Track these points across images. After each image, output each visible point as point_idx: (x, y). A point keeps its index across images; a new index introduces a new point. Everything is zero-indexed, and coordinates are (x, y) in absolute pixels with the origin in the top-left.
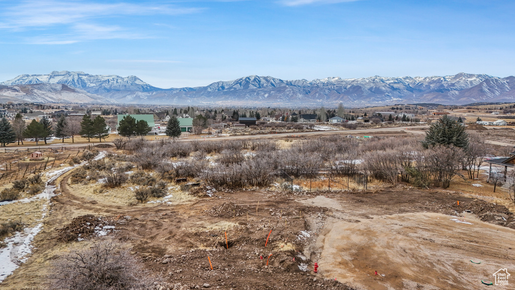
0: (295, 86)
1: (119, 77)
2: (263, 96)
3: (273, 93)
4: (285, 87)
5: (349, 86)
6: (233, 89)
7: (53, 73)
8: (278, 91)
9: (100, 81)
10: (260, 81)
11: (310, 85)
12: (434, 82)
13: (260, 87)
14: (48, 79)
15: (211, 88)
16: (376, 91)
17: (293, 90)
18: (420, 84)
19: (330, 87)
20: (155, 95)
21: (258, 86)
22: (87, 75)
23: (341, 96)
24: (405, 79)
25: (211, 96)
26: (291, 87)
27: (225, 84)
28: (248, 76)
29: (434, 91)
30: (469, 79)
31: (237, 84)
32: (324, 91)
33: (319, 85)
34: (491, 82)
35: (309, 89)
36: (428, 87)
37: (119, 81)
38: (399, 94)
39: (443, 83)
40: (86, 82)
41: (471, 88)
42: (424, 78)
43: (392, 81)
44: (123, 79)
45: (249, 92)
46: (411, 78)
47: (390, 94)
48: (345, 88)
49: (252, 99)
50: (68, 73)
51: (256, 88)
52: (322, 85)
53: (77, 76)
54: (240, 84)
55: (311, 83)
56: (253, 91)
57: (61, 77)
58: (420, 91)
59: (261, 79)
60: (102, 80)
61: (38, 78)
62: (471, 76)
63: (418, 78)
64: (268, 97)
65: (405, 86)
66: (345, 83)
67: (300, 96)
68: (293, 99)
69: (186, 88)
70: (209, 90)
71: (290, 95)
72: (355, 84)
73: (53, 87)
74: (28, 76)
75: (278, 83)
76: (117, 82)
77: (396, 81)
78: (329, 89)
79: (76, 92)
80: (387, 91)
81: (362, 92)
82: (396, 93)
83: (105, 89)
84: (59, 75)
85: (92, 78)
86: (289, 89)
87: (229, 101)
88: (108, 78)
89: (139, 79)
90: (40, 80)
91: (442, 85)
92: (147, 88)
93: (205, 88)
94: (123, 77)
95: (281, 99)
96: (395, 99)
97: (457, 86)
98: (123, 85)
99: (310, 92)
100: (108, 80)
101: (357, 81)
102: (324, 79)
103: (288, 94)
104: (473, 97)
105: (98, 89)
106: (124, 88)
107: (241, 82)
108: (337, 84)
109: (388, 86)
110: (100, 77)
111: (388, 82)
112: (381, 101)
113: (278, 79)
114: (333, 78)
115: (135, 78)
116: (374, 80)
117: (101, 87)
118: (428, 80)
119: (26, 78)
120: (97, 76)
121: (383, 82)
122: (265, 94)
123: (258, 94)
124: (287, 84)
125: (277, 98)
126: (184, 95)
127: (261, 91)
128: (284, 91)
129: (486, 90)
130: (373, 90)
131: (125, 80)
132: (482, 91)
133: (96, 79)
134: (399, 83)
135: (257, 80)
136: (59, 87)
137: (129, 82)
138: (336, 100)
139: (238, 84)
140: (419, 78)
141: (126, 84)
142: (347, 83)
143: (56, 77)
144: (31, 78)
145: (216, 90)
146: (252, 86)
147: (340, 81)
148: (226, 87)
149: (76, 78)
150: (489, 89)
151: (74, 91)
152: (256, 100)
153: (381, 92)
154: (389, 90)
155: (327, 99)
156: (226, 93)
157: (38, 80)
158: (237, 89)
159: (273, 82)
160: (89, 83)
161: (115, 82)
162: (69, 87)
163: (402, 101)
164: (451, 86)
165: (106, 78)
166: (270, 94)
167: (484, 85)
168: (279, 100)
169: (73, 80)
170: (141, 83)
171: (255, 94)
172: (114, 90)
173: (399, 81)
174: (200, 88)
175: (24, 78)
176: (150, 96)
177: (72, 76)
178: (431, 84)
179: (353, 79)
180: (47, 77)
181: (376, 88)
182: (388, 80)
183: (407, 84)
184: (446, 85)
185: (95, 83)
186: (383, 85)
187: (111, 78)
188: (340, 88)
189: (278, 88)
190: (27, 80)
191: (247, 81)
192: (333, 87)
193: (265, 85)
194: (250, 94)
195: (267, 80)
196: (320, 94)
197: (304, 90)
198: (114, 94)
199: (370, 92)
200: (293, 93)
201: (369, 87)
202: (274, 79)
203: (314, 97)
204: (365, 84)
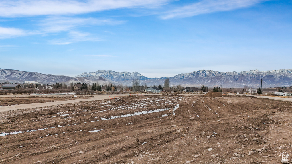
0: (228, 75)
1: (129, 73)
2: (207, 81)
3: (213, 80)
4: (221, 76)
5: (265, 75)
6: (189, 78)
7: (98, 71)
8: (217, 79)
9: (120, 75)
10: (206, 73)
11: (238, 75)
13: (206, 76)
14: (95, 74)
15: (176, 78)
16: (284, 78)
17: (226, 78)
19: (251, 76)
20: (146, 81)
21: (204, 76)
22: (114, 72)
23: (259, 82)
25: (176, 82)
26: (226, 76)
27: (184, 75)
28: (199, 70)
31: (191, 75)
32: (248, 78)
33: (244, 75)
37: (129, 75)
40: (113, 75)
44: (131, 73)
45: (199, 79)
48: (262, 77)
49: (200, 84)
50: (105, 71)
51: (203, 77)
52: (246, 75)
53: (109, 73)
54: (194, 75)
55: (239, 74)
56: (201, 79)
57: (102, 73)
59: (207, 71)
61: (91, 74)
64: (210, 82)
66: (262, 74)
67: (231, 81)
68: (226, 84)
69: (163, 78)
70: (175, 78)
71: (225, 81)
72: (269, 74)
73: (95, 78)
74: (87, 73)
75: (217, 74)
76: (128, 75)
78: (251, 77)
79: (105, 80)
81: (275, 79)
83: (122, 79)
84: (101, 72)
85: (116, 74)
86: (224, 78)
87: (186, 85)
88: (124, 73)
89: (139, 74)
90: (92, 75)
92: (142, 78)
93: (173, 78)
95: (219, 83)
99: (238, 79)
101: (271, 72)
102: (248, 72)
103: (223, 81)
105: (118, 79)
106: (131, 78)
107: (194, 74)
108: (256, 74)
110: (120, 73)
112: (288, 84)
113: (217, 72)
114: (254, 70)
115: (137, 73)
116: (283, 71)
117: (120, 78)
120: (118, 72)
121: (290, 72)
122: (209, 80)
123: (204, 80)
124: (223, 74)
125: (216, 83)
127: (206, 78)
128: (221, 78)
130: (282, 78)
131: (132, 74)
133: (118, 74)
135: (204, 72)
136: (98, 78)
137: (134, 75)
138: (255, 84)
139: (193, 75)
141: (132, 76)
142: (263, 74)
143: (99, 74)
144: (88, 74)
145: (179, 78)
146: (201, 76)
148: (185, 77)
149: (108, 73)
151: (104, 80)
152: (203, 84)
153: (288, 79)
155: (250, 83)
156: (184, 80)
158: (192, 78)
159: (214, 73)
160: (114, 76)
161: (127, 75)
162: (102, 78)
165: (123, 73)
166: (211, 80)
168: (217, 84)
169: (107, 75)
170: (140, 76)
171: (202, 80)
172: (126, 79)
174: (170, 77)
176: (143, 82)
177: (106, 73)
179: (268, 71)
180: (95, 73)
181: (284, 76)
185: (117, 76)
186: (290, 74)
187: (125, 73)
188: (259, 77)
189: (217, 77)
190: (86, 75)
191: (198, 73)
192: (253, 76)
193: (209, 75)
194: (199, 81)
195: (210, 72)
196: (245, 80)
197: (234, 78)
198: (125, 81)
199: (280, 79)
200: (227, 80)
201: (279, 76)
202: (214, 72)
203: (240, 82)
204: (277, 74)
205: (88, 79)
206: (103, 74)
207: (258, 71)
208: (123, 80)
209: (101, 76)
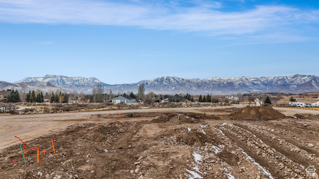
0: (192, 82)
1: (85, 78)
2: (171, 88)
3: (177, 87)
4: (185, 83)
5: (225, 83)
6: (153, 85)
7: (46, 76)
8: (180, 85)
9: (74, 81)
10: (170, 80)
11: (201, 82)
12: (280, 80)
13: (170, 83)
14: (42, 80)
15: (139, 84)
16: (243, 85)
17: (190, 85)
18: (271, 81)
19: (213, 83)
20: (105, 88)
21: (168, 83)
22: (66, 77)
23: (221, 89)
24: (261, 78)
26: (189, 83)
27: (148, 82)
28: (163, 77)
29: (280, 85)
30: (303, 78)
31: (155, 81)
32: (210, 86)
33: (207, 82)
34: (317, 80)
35: (201, 85)
36: (276, 83)
37: (85, 80)
38: (258, 87)
39: (286, 80)
40: (65, 81)
41: (304, 84)
42: (273, 78)
43: (253, 80)
44: (87, 79)
45: (163, 86)
46: (265, 77)
47: (252, 88)
48: (223, 84)
49: (164, 91)
50: (55, 76)
52: (209, 82)
53: (60, 78)
54: (158, 81)
55: (201, 81)
56: (165, 85)
58: (271, 85)
59: (170, 78)
60: (75, 80)
61: (37, 79)
62: (304, 76)
63: (269, 78)
64: (174, 89)
65: (262, 82)
66: (223, 81)
67: (195, 88)
68: (190, 91)
69: (125, 84)
71: (188, 88)
72: (229, 81)
73: (42, 84)
74: (31, 78)
75: (181, 81)
76: (83, 81)
77: (256, 80)
78: (213, 84)
80: (250, 85)
81: (234, 86)
82: (256, 87)
83: (76, 85)
84: (49, 77)
85: (69, 79)
86: (187, 84)
88: (78, 79)
89: (97, 79)
90: (38, 80)
91: (286, 82)
92: (101, 84)
93: (136, 84)
94: (87, 78)
95: (183, 90)
96: (255, 91)
97: (295, 82)
98: (86, 83)
99: (201, 86)
100: (78, 80)
101: (231, 79)
102: (210, 79)
103: (187, 88)
104: (306, 89)
105: (72, 86)
106: (87, 84)
108: (218, 81)
109: (250, 82)
110: (73, 78)
111: (250, 80)
112: (246, 91)
113: (181, 78)
114: (216, 77)
115: (95, 79)
116: (241, 79)
117: (73, 84)
118: (276, 78)
119: (30, 79)
120: (72, 77)
121: (247, 80)
122: (173, 87)
123: (168, 87)
124: (186, 81)
125: (180, 90)
126: (123, 89)
127: (170, 85)
128: (184, 85)
129: (314, 85)
130: (241, 85)
131: (89, 80)
132: (311, 85)
133: (71, 79)
134: (257, 81)
135: (168, 79)
136: (45, 84)
137: (91, 81)
138: (217, 91)
139: (156, 82)
140: (271, 77)
141: (89, 82)
142: (224, 81)
143: (47, 79)
144: (32, 79)
146: (165, 82)
147: (220, 79)
148: (149, 83)
149: (59, 79)
150: (316, 84)
151: (54, 86)
152: (167, 91)
153: (247, 86)
154: (251, 85)
155: (212, 90)
156: (148, 87)
157: (37, 80)
158: (156, 84)
159: (178, 80)
160: (67, 82)
161: (82, 81)
162: (51, 84)
163: (260, 91)
164: (291, 82)
165: (77, 79)
166: (175, 87)
167: (313, 82)
168: (181, 91)
169: (58, 80)
170: (98, 82)
171: (166, 87)
172: (81, 85)
173: (257, 80)
174: (133, 84)
175: (29, 79)
177: (57, 78)
178: (279, 81)
179: (228, 78)
180: (42, 78)
181: (243, 83)
182: (251, 79)
183: (263, 81)
184: (288, 82)
185: (70, 82)
186: (248, 82)
187: (80, 79)
188: (220, 84)
189: (181, 83)
190: (31, 80)
191: (162, 79)
192: (215, 83)
193: (173, 82)
194: (163, 87)
195: (174, 79)
196: (207, 87)
197: (197, 85)
198: (80, 88)
199: (239, 86)
200: (190, 86)
201: (238, 83)
202: (178, 78)
203: (203, 89)
204: (236, 81)
205: (33, 85)
206: (53, 80)
207: (219, 78)
208: (78, 86)
209: (50, 81)
